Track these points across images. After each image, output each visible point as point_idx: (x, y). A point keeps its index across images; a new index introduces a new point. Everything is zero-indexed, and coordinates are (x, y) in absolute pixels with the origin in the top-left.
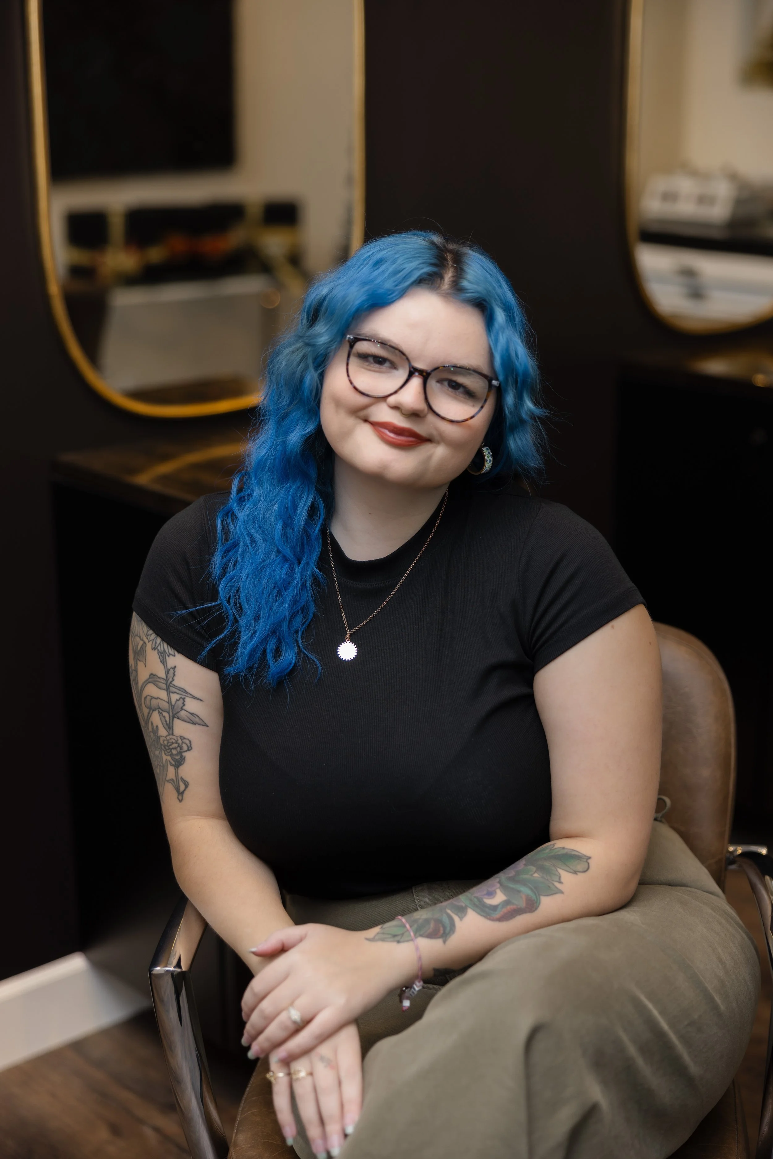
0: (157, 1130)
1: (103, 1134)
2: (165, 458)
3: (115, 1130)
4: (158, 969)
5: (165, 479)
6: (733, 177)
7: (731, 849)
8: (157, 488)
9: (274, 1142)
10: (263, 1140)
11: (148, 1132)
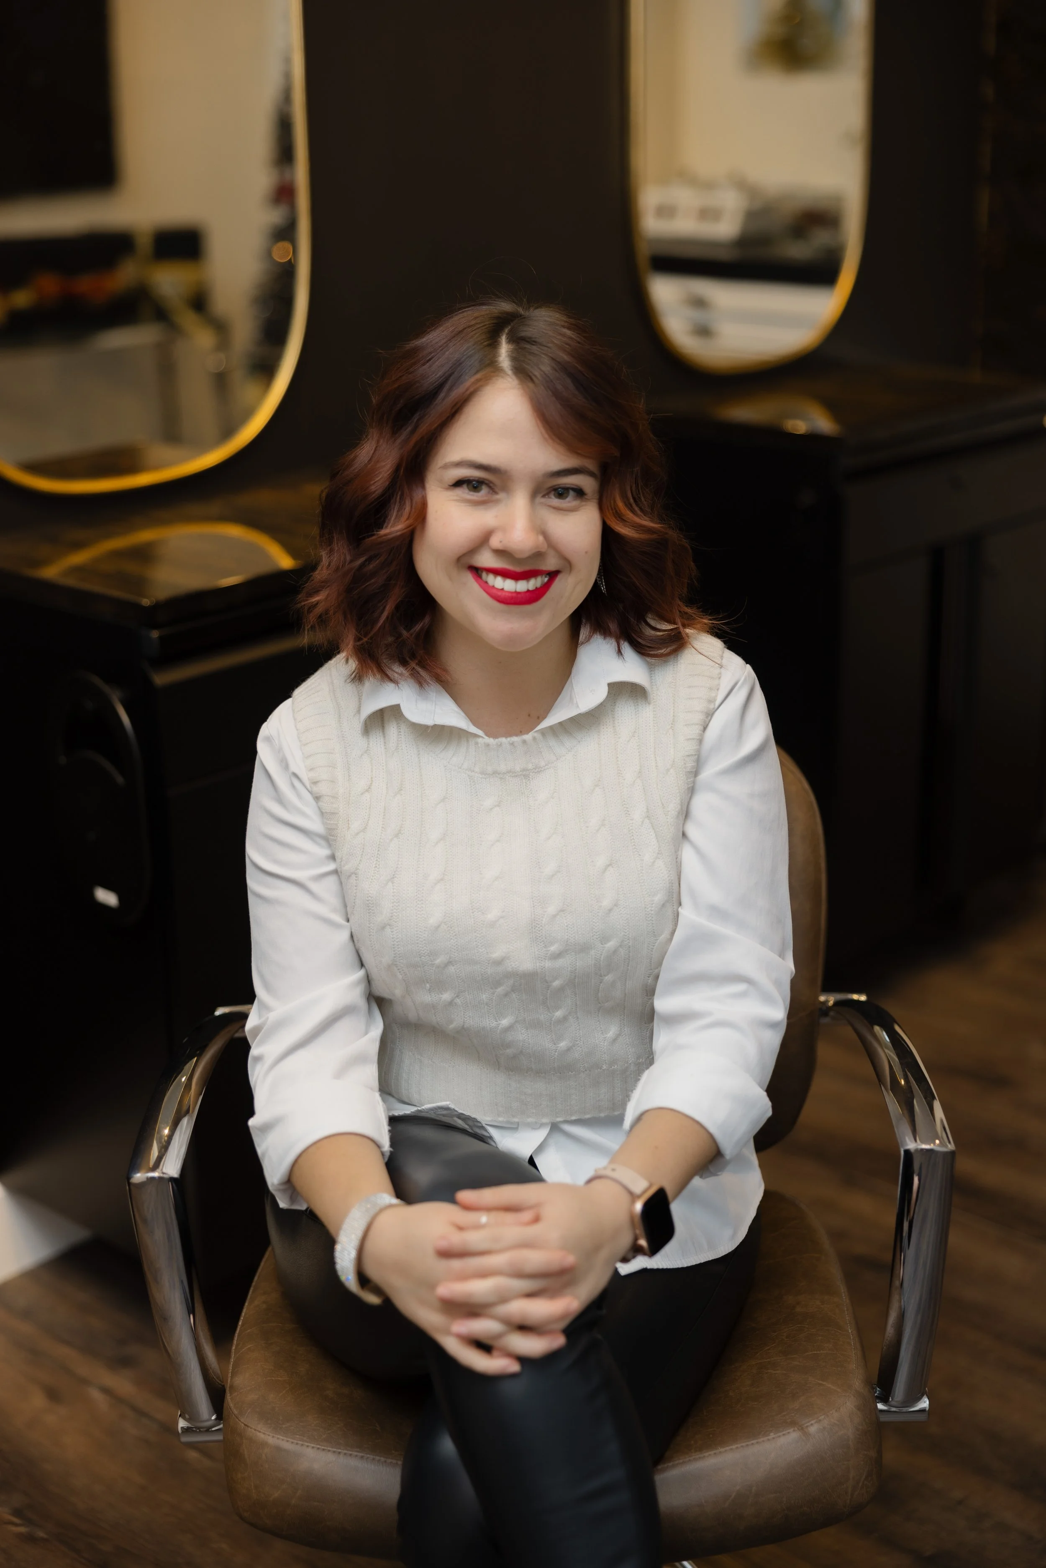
0: (106, 1391)
1: (38, 1401)
2: (78, 546)
3: (53, 1395)
4: (139, 1177)
5: (78, 570)
6: (742, 185)
7: (822, 998)
8: (71, 582)
9: (280, 1379)
10: (265, 1379)
11: (96, 1395)
